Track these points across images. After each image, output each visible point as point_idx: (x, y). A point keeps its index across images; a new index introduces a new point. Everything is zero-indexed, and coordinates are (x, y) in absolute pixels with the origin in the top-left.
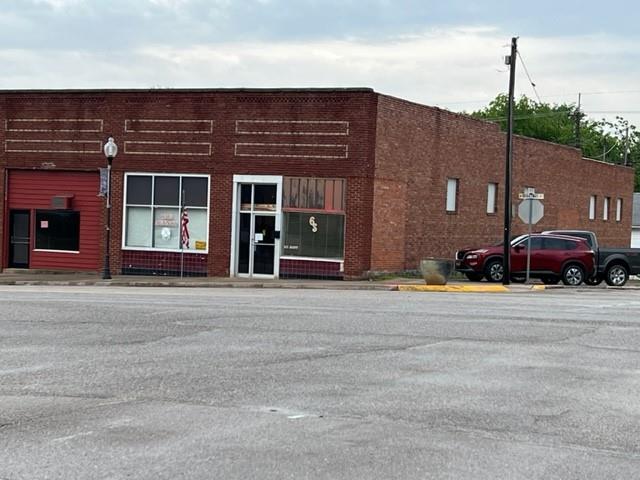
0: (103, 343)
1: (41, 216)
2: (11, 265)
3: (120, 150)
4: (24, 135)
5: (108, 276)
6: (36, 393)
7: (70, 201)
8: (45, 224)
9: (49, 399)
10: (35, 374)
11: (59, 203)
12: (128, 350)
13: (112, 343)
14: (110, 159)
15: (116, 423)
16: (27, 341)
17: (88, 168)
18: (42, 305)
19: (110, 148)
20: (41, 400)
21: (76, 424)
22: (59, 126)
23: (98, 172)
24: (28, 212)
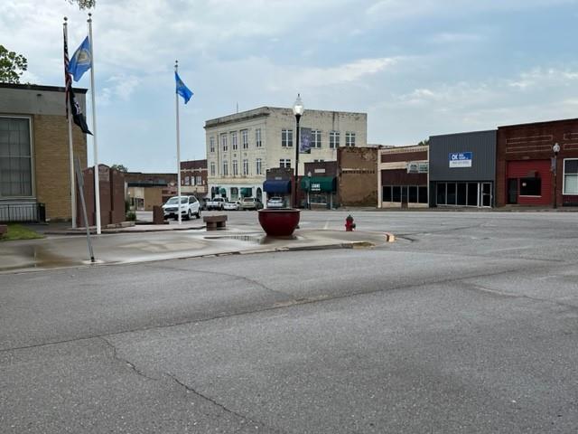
1: (522, 181)
2: (509, 203)
3: (561, 148)
4: (514, 145)
5: (555, 207)
7: (537, 174)
8: (524, 184)
11: (531, 175)
14: (556, 153)
19: (556, 148)
22: (532, 139)
23: (550, 160)
24: (516, 179)
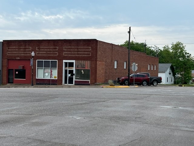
0: (31, 101)
1: (16, 71)
2: (9, 83)
3: (35, 54)
4: (12, 51)
5: (33, 85)
6: (14, 114)
7: (23, 67)
8: (17, 73)
9: (18, 115)
10: (14, 109)
11: (20, 67)
12: (37, 103)
13: (33, 101)
15: (34, 121)
16: (12, 101)
17: (28, 59)
18: (16, 92)
19: (33, 54)
20: (16, 115)
21: (24, 121)
22: (20, 49)
23: (30, 60)
24: (13, 70)
